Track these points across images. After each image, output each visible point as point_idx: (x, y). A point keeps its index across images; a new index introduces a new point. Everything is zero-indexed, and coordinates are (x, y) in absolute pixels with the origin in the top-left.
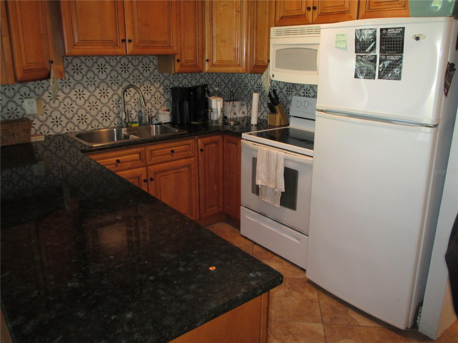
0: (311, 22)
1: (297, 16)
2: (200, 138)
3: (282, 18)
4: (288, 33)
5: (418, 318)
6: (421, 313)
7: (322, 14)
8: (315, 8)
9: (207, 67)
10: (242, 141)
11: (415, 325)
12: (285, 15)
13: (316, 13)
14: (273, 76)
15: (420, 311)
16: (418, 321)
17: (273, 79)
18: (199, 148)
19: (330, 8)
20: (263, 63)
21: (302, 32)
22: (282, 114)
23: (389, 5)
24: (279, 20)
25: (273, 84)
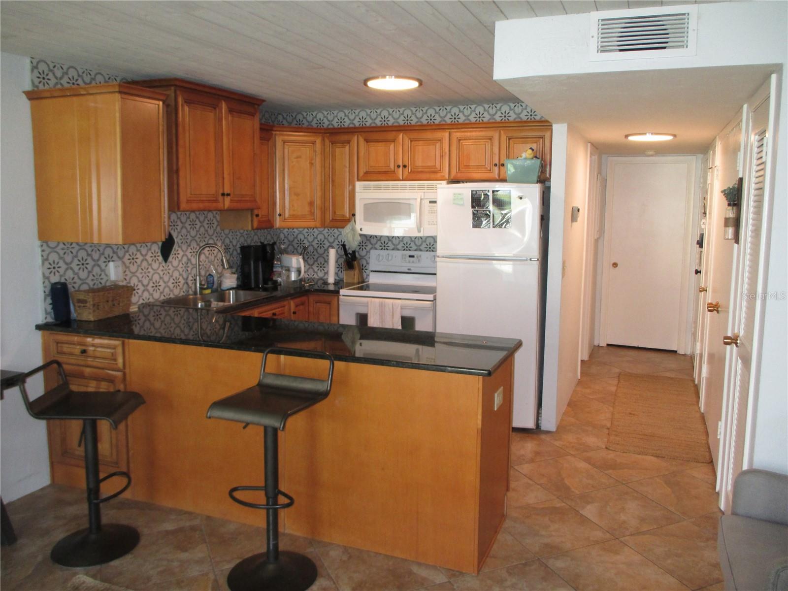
0: (401, 178)
1: (386, 173)
2: (292, 299)
3: (367, 173)
4: (378, 188)
5: (540, 418)
6: (541, 413)
7: (412, 172)
8: (405, 166)
9: (278, 223)
10: (341, 297)
11: (538, 425)
12: (370, 170)
13: (407, 171)
14: (361, 230)
15: (540, 412)
16: (540, 422)
17: (361, 233)
18: (292, 310)
19: (420, 167)
20: (343, 217)
21: (387, 188)
22: (359, 270)
23: (477, 168)
24: (364, 175)
25: (341, 239)
